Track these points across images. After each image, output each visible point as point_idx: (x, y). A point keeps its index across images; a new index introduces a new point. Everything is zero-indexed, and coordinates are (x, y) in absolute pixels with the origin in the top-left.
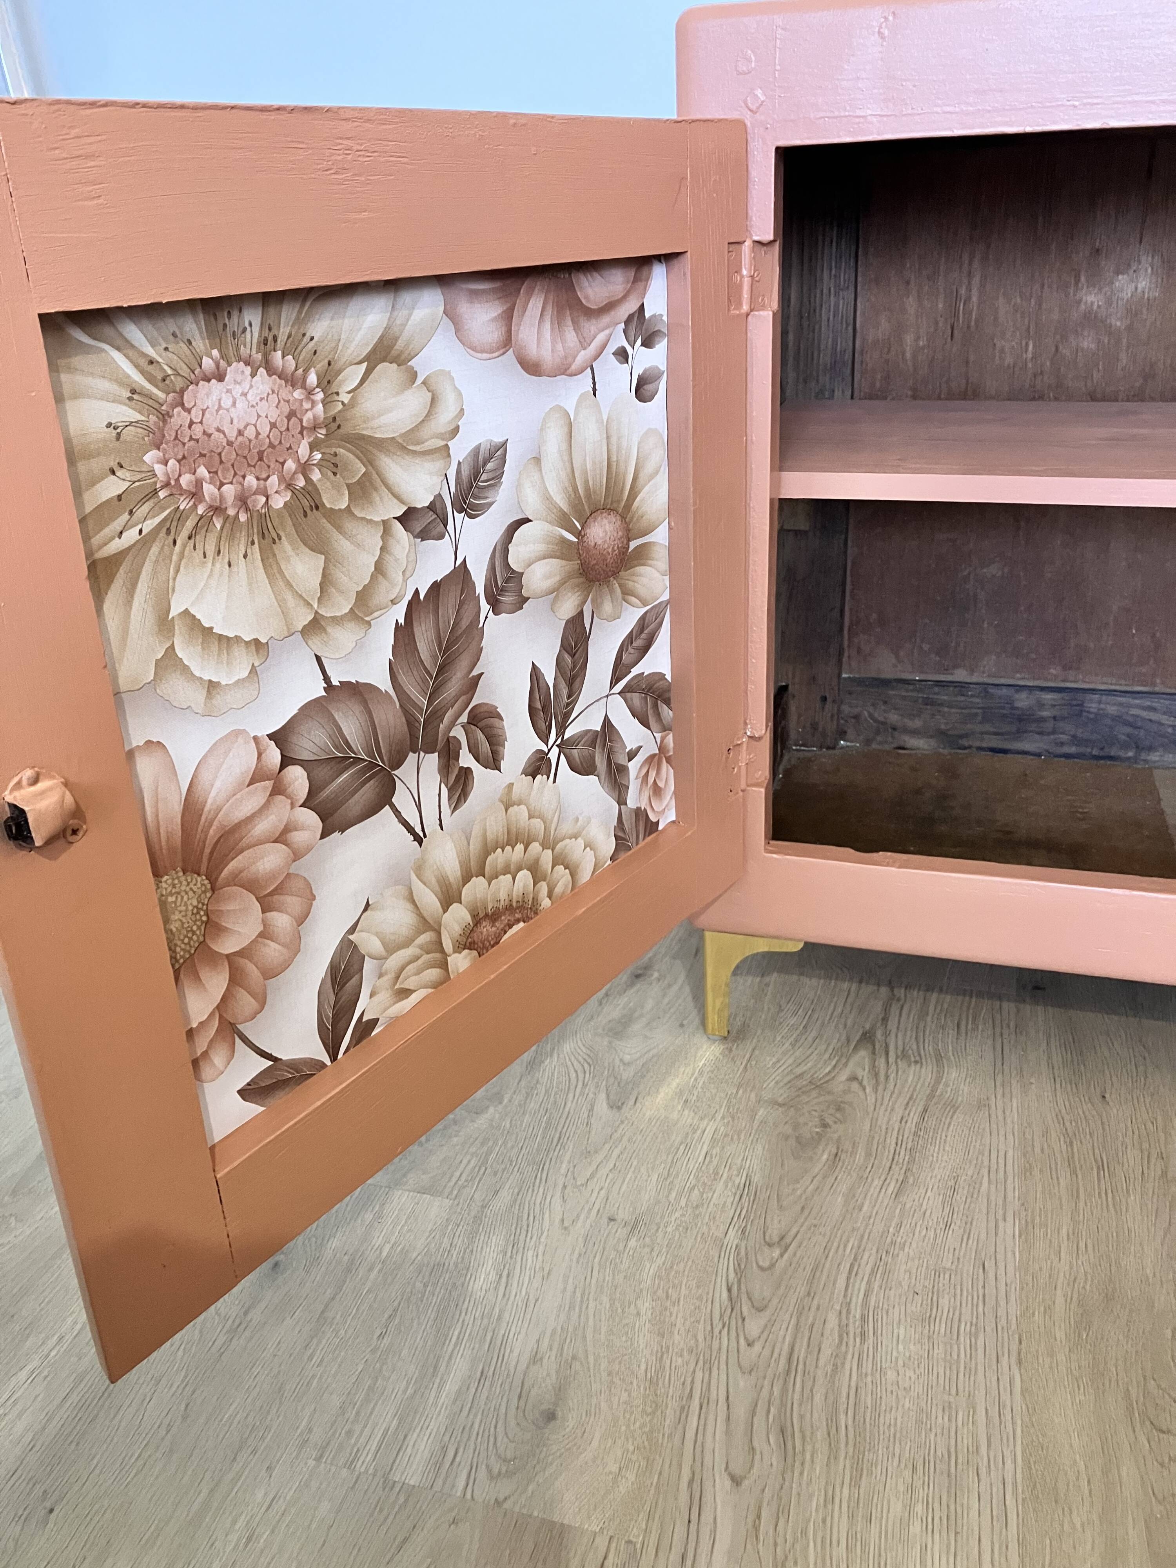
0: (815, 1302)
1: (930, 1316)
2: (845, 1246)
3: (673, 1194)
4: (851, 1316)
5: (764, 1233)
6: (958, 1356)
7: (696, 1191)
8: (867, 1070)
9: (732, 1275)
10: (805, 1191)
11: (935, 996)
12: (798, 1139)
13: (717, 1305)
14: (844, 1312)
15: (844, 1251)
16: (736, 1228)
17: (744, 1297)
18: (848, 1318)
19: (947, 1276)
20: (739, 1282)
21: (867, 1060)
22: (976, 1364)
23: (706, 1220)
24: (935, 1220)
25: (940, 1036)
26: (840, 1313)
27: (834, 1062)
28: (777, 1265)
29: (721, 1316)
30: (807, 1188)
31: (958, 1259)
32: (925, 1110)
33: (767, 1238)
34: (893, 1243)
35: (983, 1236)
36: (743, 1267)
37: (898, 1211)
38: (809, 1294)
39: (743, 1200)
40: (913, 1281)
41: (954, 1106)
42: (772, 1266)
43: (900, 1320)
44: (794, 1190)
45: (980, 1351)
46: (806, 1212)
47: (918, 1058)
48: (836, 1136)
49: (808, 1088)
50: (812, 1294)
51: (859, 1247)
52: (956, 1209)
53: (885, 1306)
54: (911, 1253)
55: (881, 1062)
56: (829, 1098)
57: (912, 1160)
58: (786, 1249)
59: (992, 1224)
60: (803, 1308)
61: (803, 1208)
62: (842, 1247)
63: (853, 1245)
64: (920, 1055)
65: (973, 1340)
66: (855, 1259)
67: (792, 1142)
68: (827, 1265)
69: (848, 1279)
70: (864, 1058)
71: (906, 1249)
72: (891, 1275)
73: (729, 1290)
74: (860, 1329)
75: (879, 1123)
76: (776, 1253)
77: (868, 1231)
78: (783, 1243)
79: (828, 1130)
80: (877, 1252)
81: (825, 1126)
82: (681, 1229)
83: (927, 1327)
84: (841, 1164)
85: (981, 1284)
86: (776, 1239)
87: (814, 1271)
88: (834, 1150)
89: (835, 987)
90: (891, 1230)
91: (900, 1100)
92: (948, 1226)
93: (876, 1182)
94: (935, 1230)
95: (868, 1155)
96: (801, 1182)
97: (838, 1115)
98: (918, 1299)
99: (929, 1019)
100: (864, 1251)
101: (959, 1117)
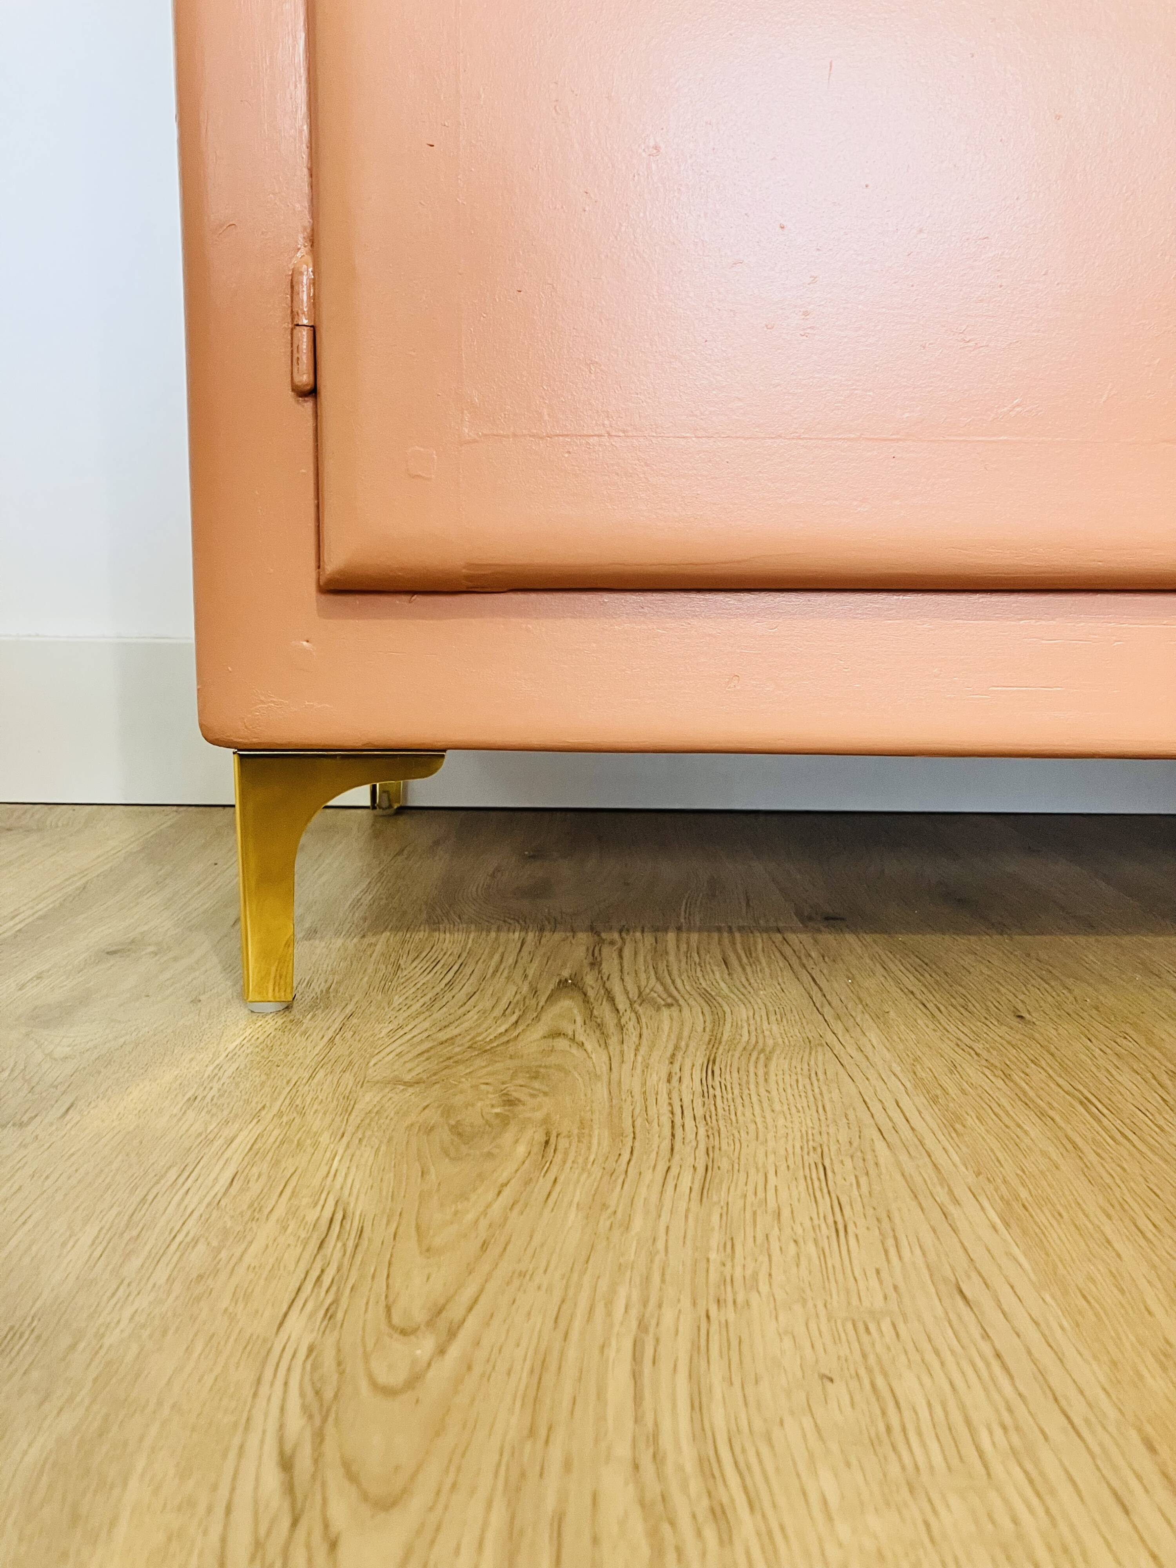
0: (556, 1453)
1: (889, 1429)
2: (609, 1304)
3: (136, 1262)
4: (669, 1468)
5: (388, 1309)
6: (1015, 1521)
7: (201, 1247)
8: (579, 1020)
9: (295, 1423)
10: (485, 1213)
11: (671, 936)
12: (457, 1130)
13: (242, 1516)
14: (646, 1461)
15: (609, 1314)
16: (310, 1306)
17: (334, 1476)
18: (660, 1476)
19: (886, 1326)
20: (319, 1437)
21: (576, 1011)
22: (1072, 1528)
23: (225, 1303)
24: (807, 1223)
25: (699, 974)
26: (636, 1467)
27: (514, 1018)
28: (431, 1374)
29: (258, 1545)
30: (489, 1206)
31: (896, 1288)
32: (711, 1061)
33: (396, 1320)
34: (726, 1281)
35: (928, 1239)
36: (329, 1394)
37: (715, 1218)
38: (532, 1432)
39: (328, 1249)
40: (808, 1351)
41: (763, 1050)
42: (414, 1380)
43: (811, 1455)
44: (456, 1213)
45: (1065, 1492)
46: (494, 1250)
47: (669, 1000)
48: (539, 1115)
49: (467, 1055)
50: (543, 1432)
51: (645, 1303)
52: (844, 1200)
53: (758, 1425)
54: (780, 1295)
55: (604, 1011)
56: (517, 1062)
57: (713, 1133)
58: (452, 1334)
59: (937, 1214)
60: (523, 1475)
61: (484, 1246)
62: (600, 1310)
63: (629, 1297)
64: (671, 995)
65: (1029, 1467)
66: (642, 1326)
67: (444, 1135)
68: (572, 1353)
69: (636, 1376)
70: (570, 1009)
71: (764, 1288)
72: (745, 1348)
73: (286, 1464)
74: (705, 1502)
75: (625, 1087)
76: (425, 1346)
77: (656, 1266)
78: (442, 1323)
79: (521, 1107)
80: (694, 1304)
81: (510, 1102)
82: (146, 1333)
83: (892, 1456)
84: (559, 1156)
85: (976, 1333)
86: (419, 1316)
87: (539, 1370)
88: (540, 1137)
89: (496, 939)
90: (713, 1256)
91: (656, 1055)
92: (840, 1230)
93: (648, 1176)
94: (816, 1241)
95: (617, 1135)
96: (473, 1197)
97: (536, 1084)
98: (839, 1390)
99: (672, 958)
100: (660, 1306)
101: (778, 1064)
